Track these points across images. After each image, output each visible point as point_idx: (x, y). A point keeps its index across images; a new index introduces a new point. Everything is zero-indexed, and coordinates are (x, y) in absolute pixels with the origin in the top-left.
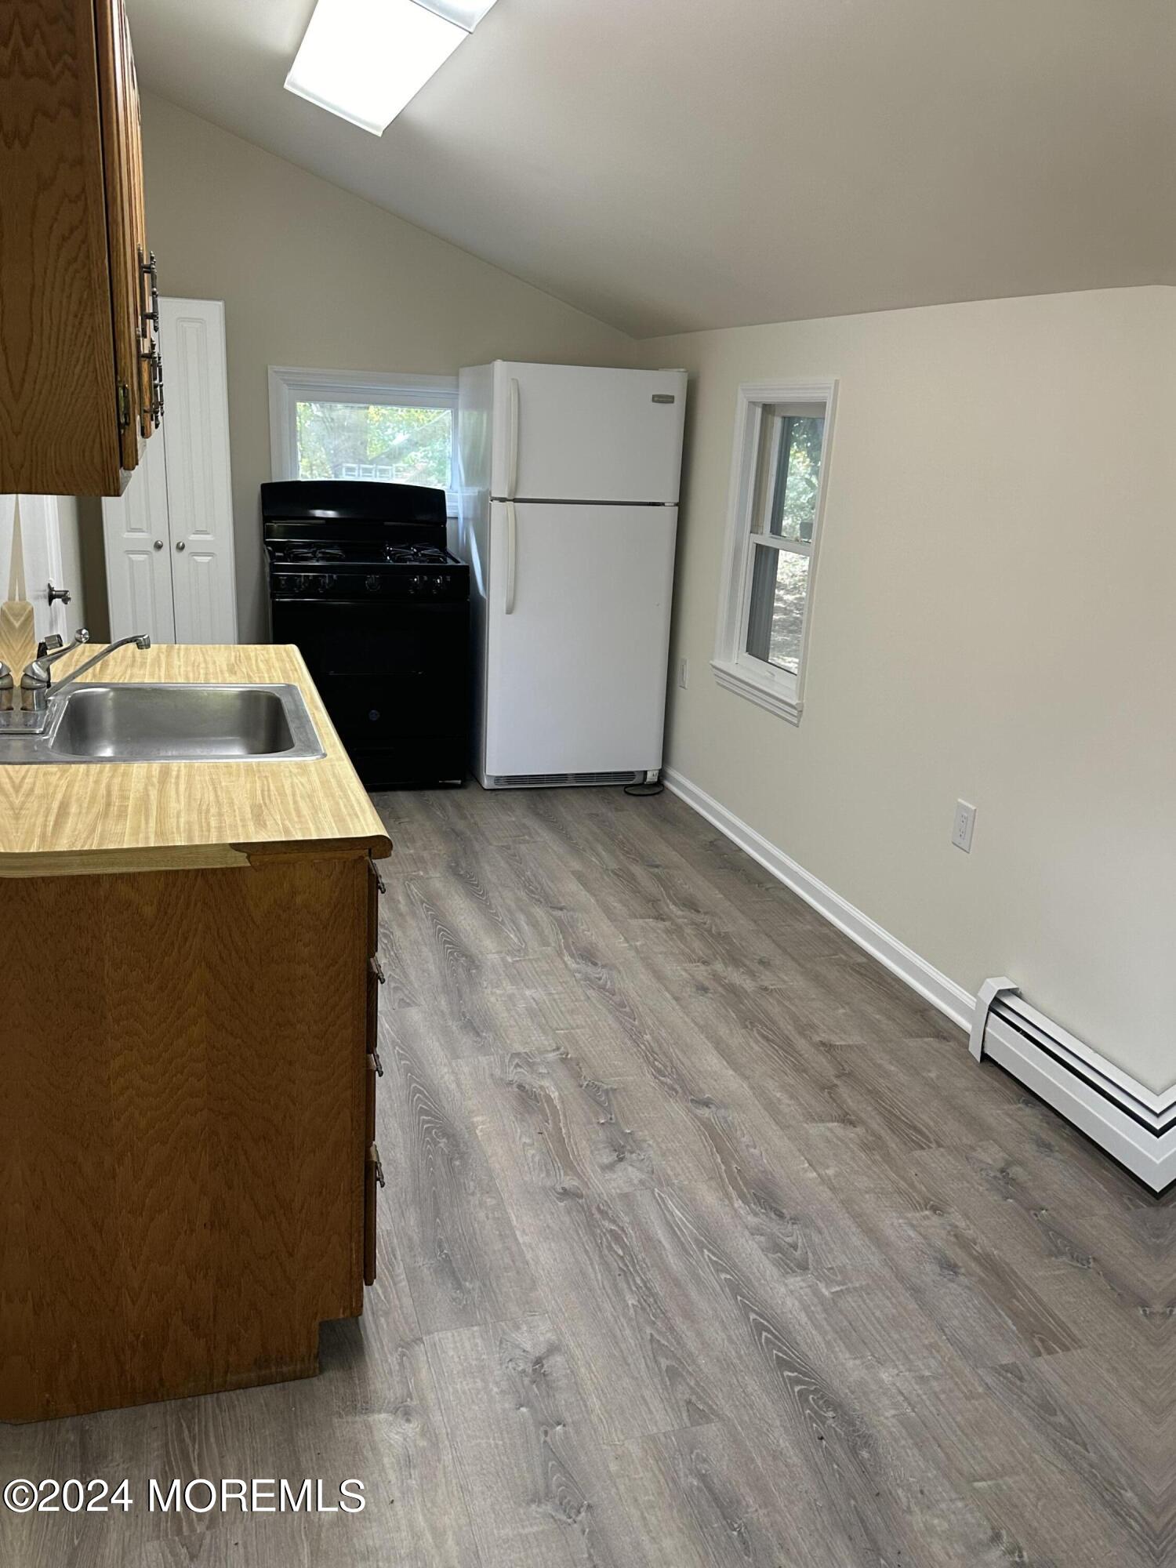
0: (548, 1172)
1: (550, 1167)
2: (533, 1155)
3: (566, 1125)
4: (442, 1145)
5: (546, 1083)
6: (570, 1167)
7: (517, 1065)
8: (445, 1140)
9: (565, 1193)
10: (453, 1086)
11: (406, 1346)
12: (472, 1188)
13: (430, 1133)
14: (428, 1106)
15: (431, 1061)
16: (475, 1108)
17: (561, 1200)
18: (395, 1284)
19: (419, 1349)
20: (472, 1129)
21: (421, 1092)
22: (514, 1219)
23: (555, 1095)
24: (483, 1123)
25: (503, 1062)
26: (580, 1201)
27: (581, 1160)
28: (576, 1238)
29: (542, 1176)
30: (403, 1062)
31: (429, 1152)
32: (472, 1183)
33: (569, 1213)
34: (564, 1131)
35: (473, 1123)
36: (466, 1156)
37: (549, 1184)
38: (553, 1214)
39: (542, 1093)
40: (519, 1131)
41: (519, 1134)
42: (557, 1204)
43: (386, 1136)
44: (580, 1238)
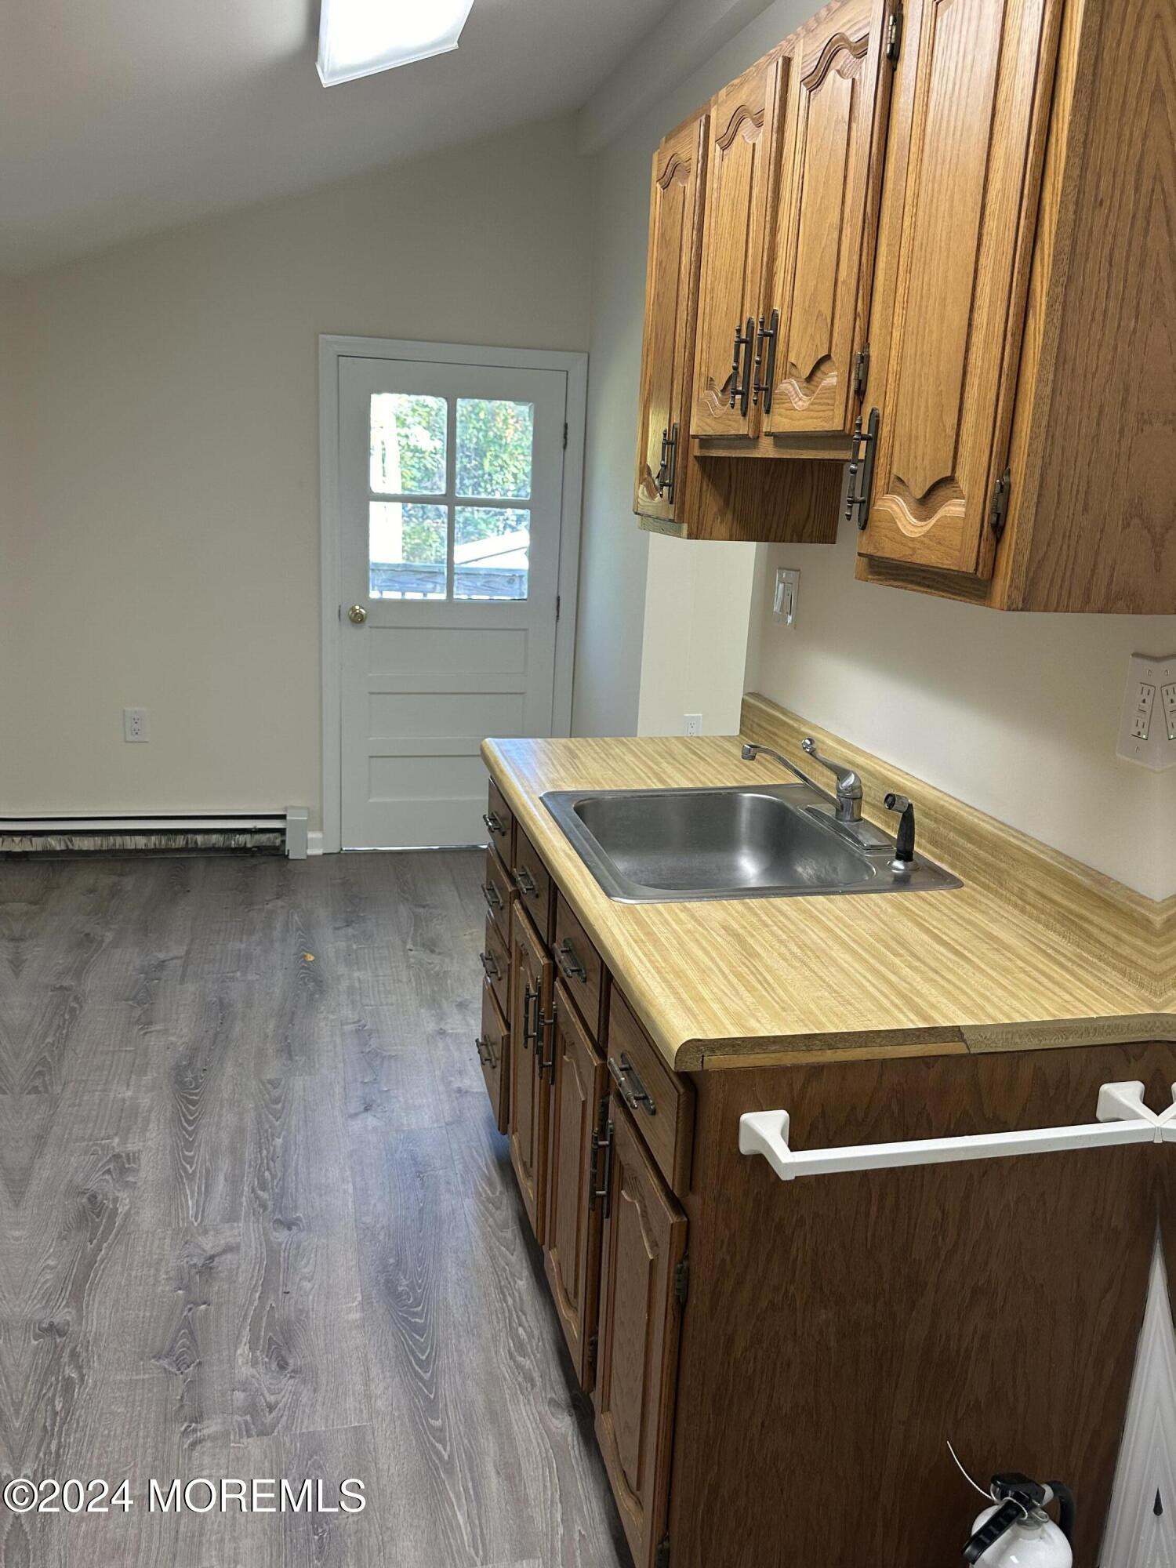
0: (298, 1247)
1: (293, 1252)
2: (306, 1266)
3: (251, 1302)
4: (405, 1282)
5: (244, 1370)
6: (272, 1252)
7: (271, 1408)
8: (400, 1289)
9: (289, 1225)
10: (375, 1371)
11: (458, 1120)
12: (382, 1233)
13: (415, 1299)
14: (412, 1338)
15: (398, 1423)
16: (354, 1333)
17: (298, 1218)
18: (463, 1158)
19: (448, 1119)
20: (367, 1301)
21: (419, 1362)
22: (350, 1203)
23: (243, 1350)
24: (350, 1310)
25: (292, 1417)
26: (280, 1217)
27: (256, 1258)
28: (300, 1186)
29: (306, 1244)
30: (439, 1423)
31: (420, 1275)
32: (381, 1237)
33: (296, 1206)
34: (257, 1295)
35: (363, 1310)
36: (380, 1268)
37: (303, 1235)
38: (312, 1207)
39: (258, 1353)
40: (311, 1297)
41: (313, 1292)
42: (304, 1215)
43: (466, 1296)
44: (296, 1185)
